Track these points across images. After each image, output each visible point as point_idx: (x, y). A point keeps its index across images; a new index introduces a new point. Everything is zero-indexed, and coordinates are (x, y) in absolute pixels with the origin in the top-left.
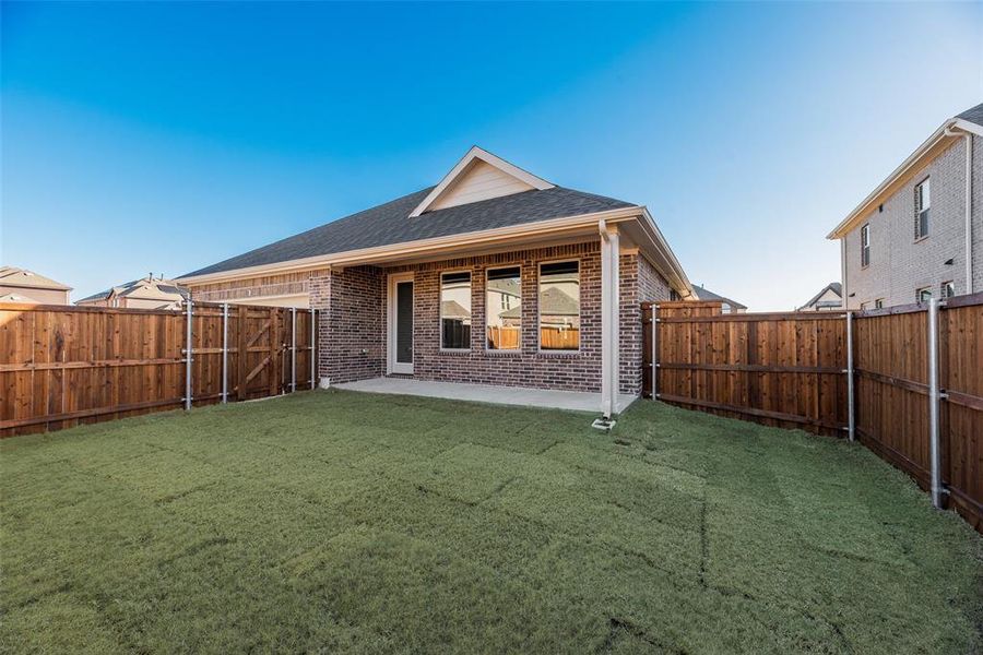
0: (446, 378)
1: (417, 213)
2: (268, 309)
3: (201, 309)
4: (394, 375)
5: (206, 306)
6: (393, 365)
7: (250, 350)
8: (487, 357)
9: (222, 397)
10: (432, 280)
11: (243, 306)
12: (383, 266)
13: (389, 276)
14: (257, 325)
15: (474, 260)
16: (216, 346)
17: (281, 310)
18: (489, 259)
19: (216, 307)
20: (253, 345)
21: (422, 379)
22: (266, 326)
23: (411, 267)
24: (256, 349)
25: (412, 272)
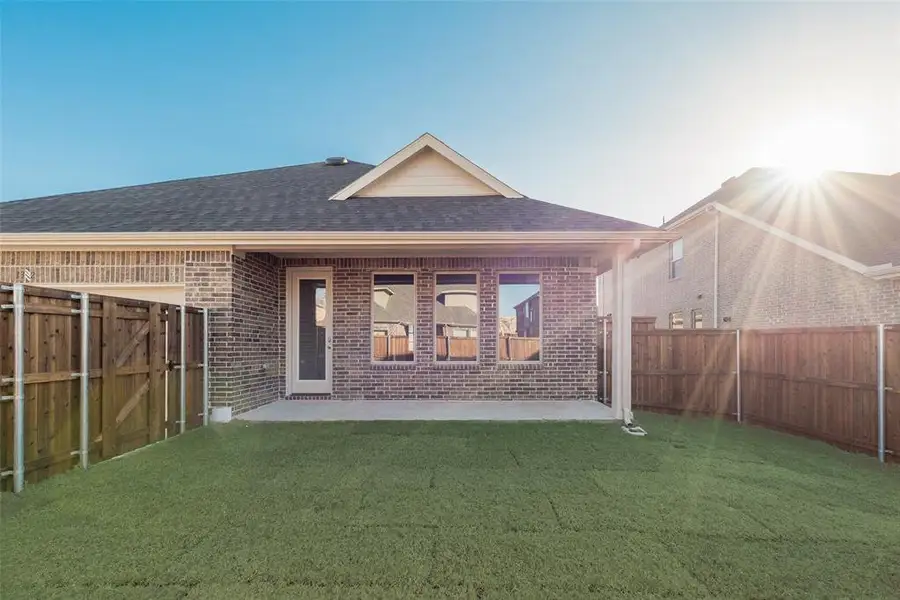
0: (382, 396)
1: (342, 195)
2: (146, 306)
3: (36, 300)
4: (296, 396)
5: (45, 295)
6: (294, 383)
7: (120, 372)
8: (437, 370)
9: (77, 458)
10: (360, 279)
11: (111, 299)
12: (281, 257)
13: (289, 270)
14: (130, 332)
15: (420, 262)
16: (63, 368)
17: (165, 307)
18: (442, 262)
19: (64, 297)
20: (124, 365)
21: (344, 398)
22: (144, 332)
23: (327, 262)
24: (127, 370)
25: (331, 268)
